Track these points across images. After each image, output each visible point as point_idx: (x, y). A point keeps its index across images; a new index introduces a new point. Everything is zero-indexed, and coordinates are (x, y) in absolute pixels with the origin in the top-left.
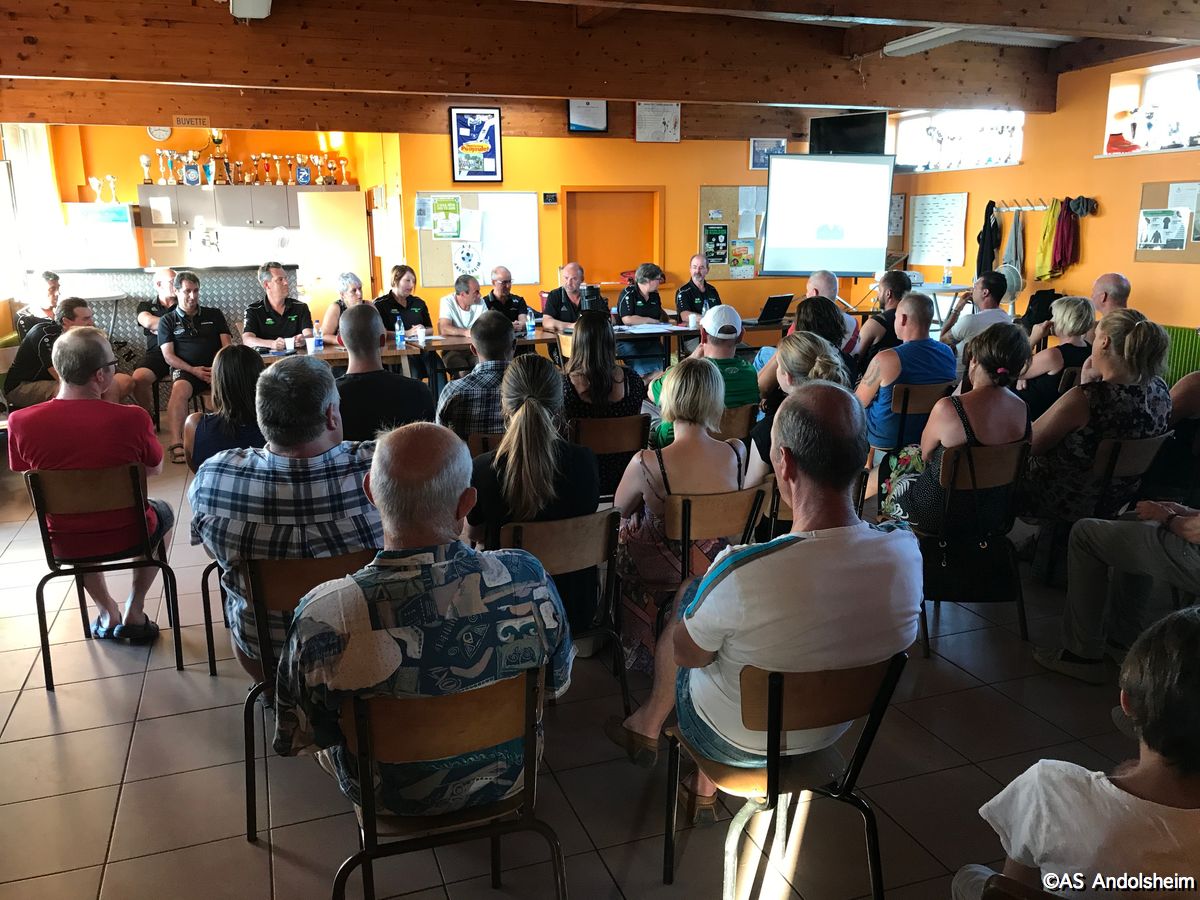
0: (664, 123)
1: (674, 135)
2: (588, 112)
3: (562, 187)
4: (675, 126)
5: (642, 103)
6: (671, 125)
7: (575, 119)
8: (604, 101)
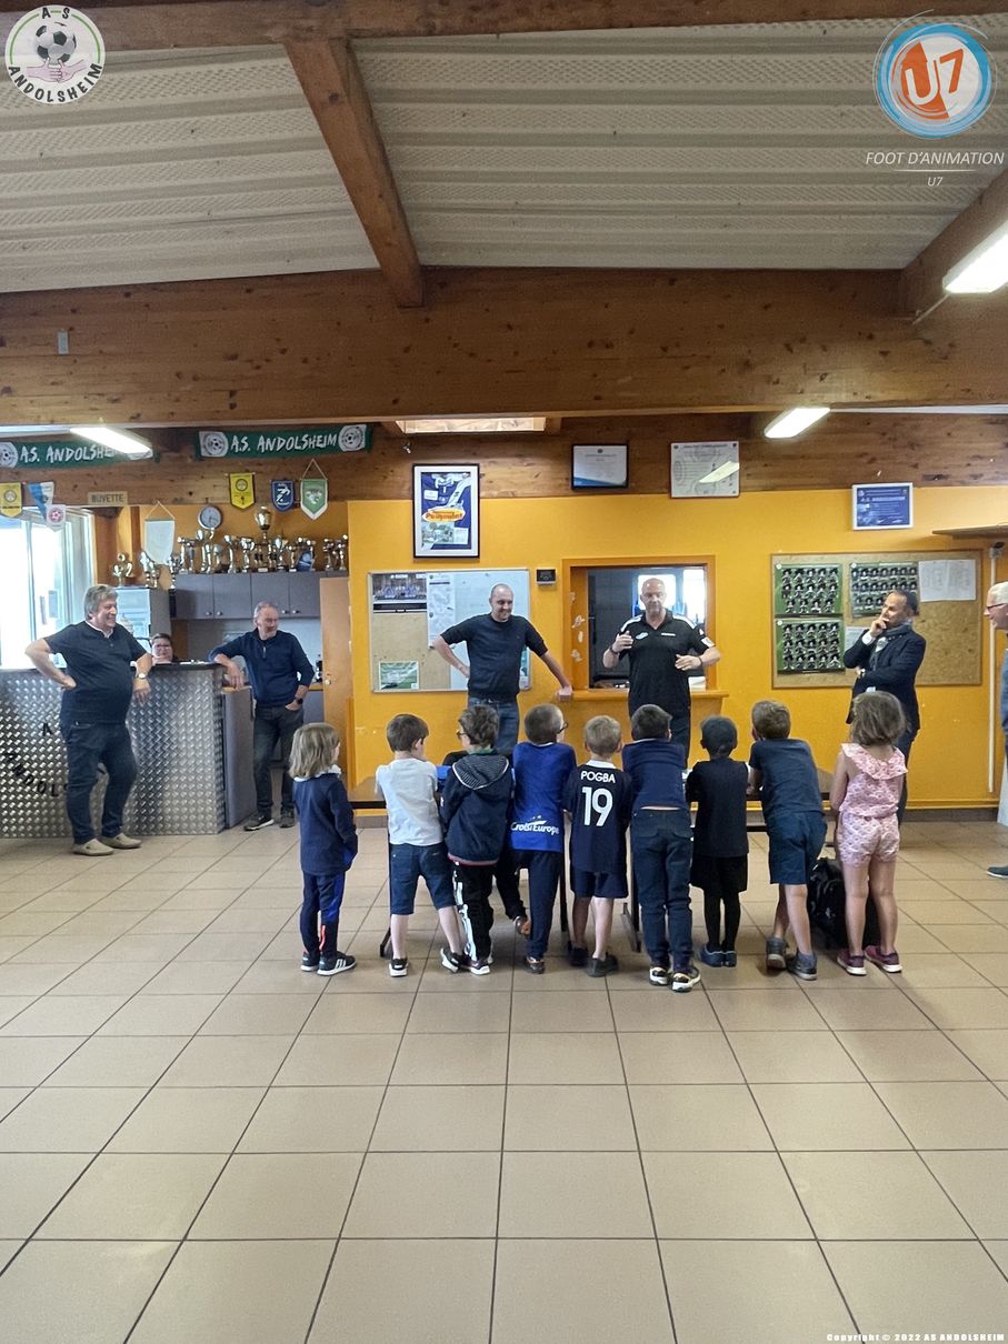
1: (730, 486)
2: (602, 463)
3: (564, 561)
5: (681, 445)
7: (581, 472)
8: (624, 448)
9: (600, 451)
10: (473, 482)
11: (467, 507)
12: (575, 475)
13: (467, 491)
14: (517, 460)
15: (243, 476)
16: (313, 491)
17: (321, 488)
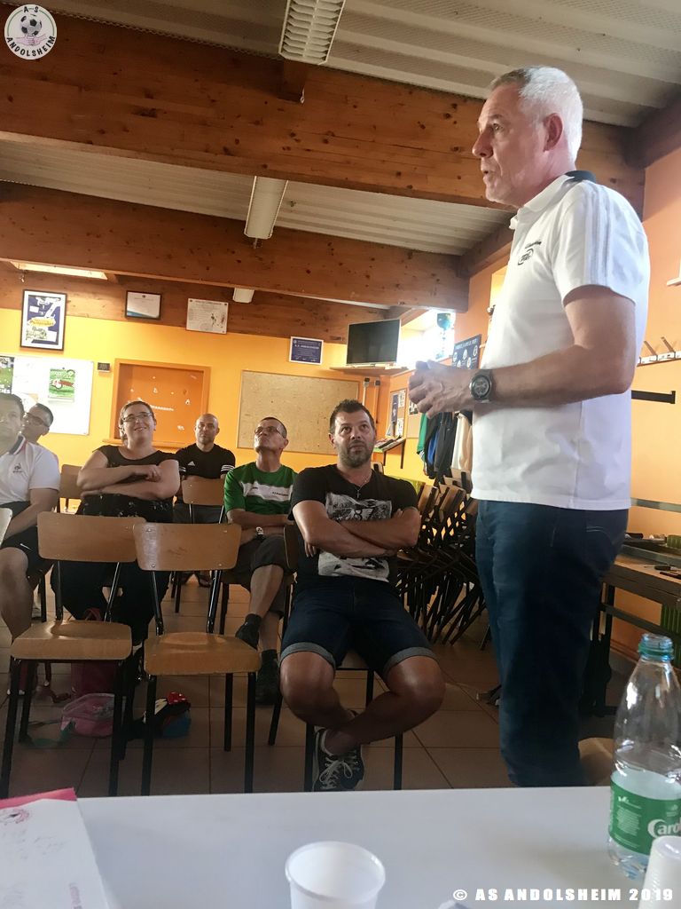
0: (213, 318)
1: (221, 328)
2: (148, 304)
3: (116, 359)
4: (223, 321)
5: (194, 300)
6: (218, 320)
7: (132, 308)
8: (159, 297)
9: (144, 297)
10: (62, 304)
11: (57, 319)
12: (128, 309)
13: (58, 309)
14: (91, 295)
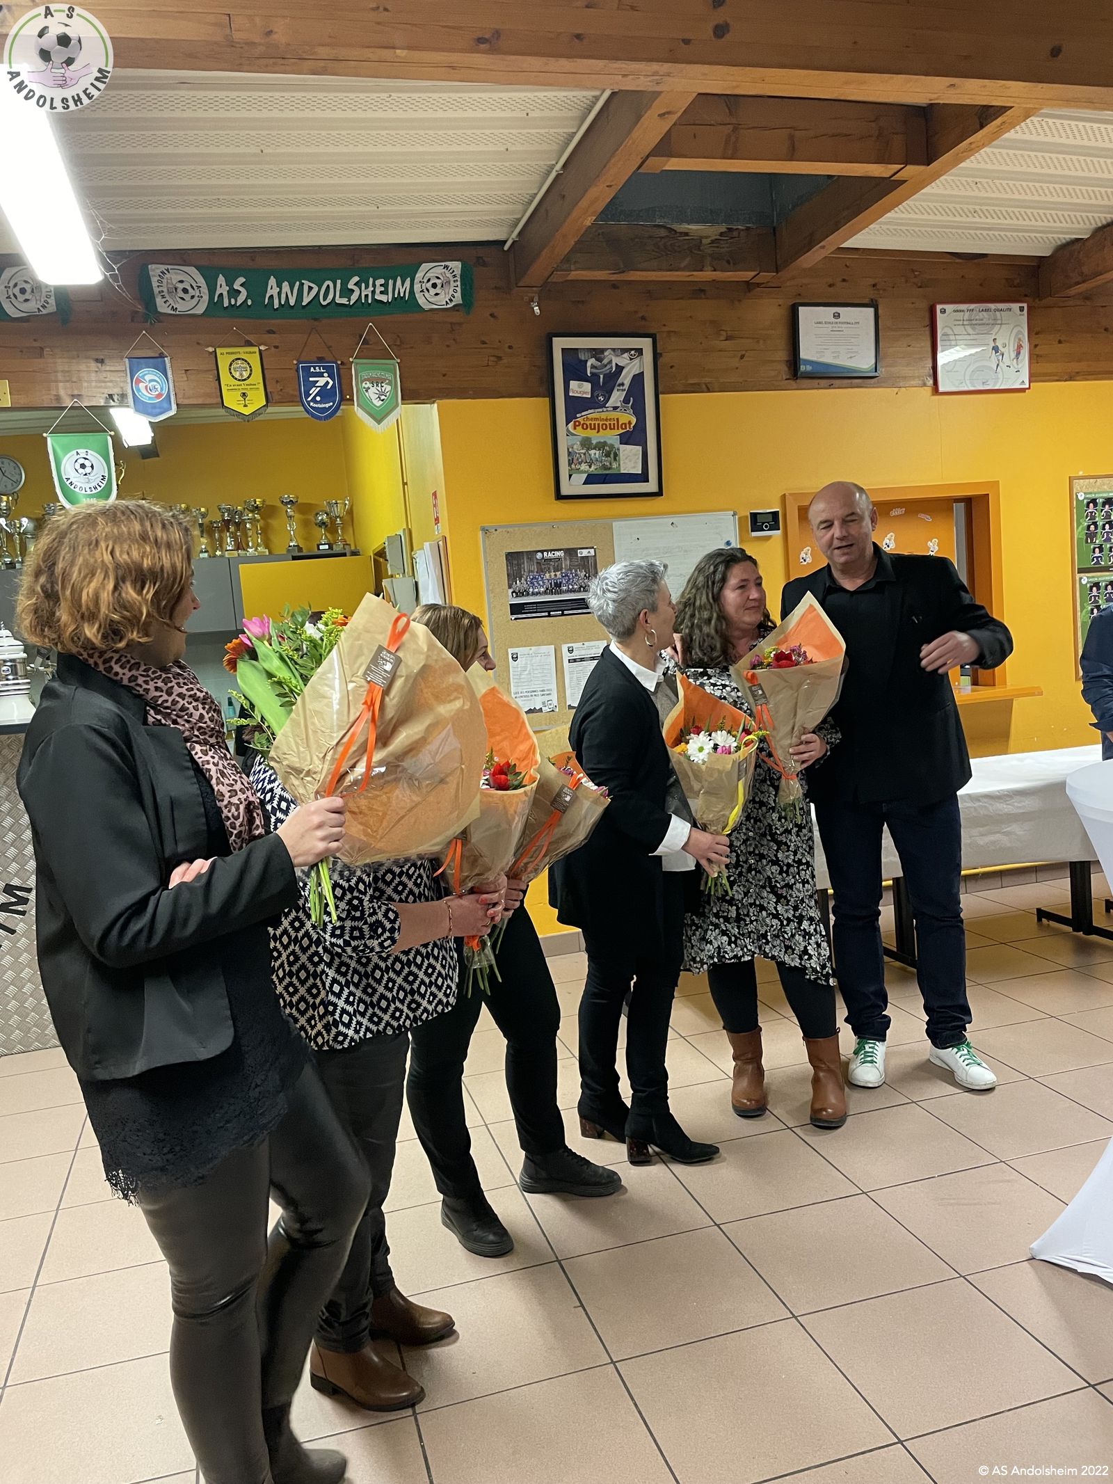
0: (996, 349)
1: (1016, 372)
2: (840, 335)
3: (787, 496)
4: (1018, 354)
5: (949, 308)
6: (1009, 352)
7: (811, 352)
8: (871, 310)
9: (837, 316)
10: (646, 364)
11: (640, 412)
12: (803, 355)
13: (638, 379)
15: (242, 352)
16: (377, 381)
17: (389, 376)
